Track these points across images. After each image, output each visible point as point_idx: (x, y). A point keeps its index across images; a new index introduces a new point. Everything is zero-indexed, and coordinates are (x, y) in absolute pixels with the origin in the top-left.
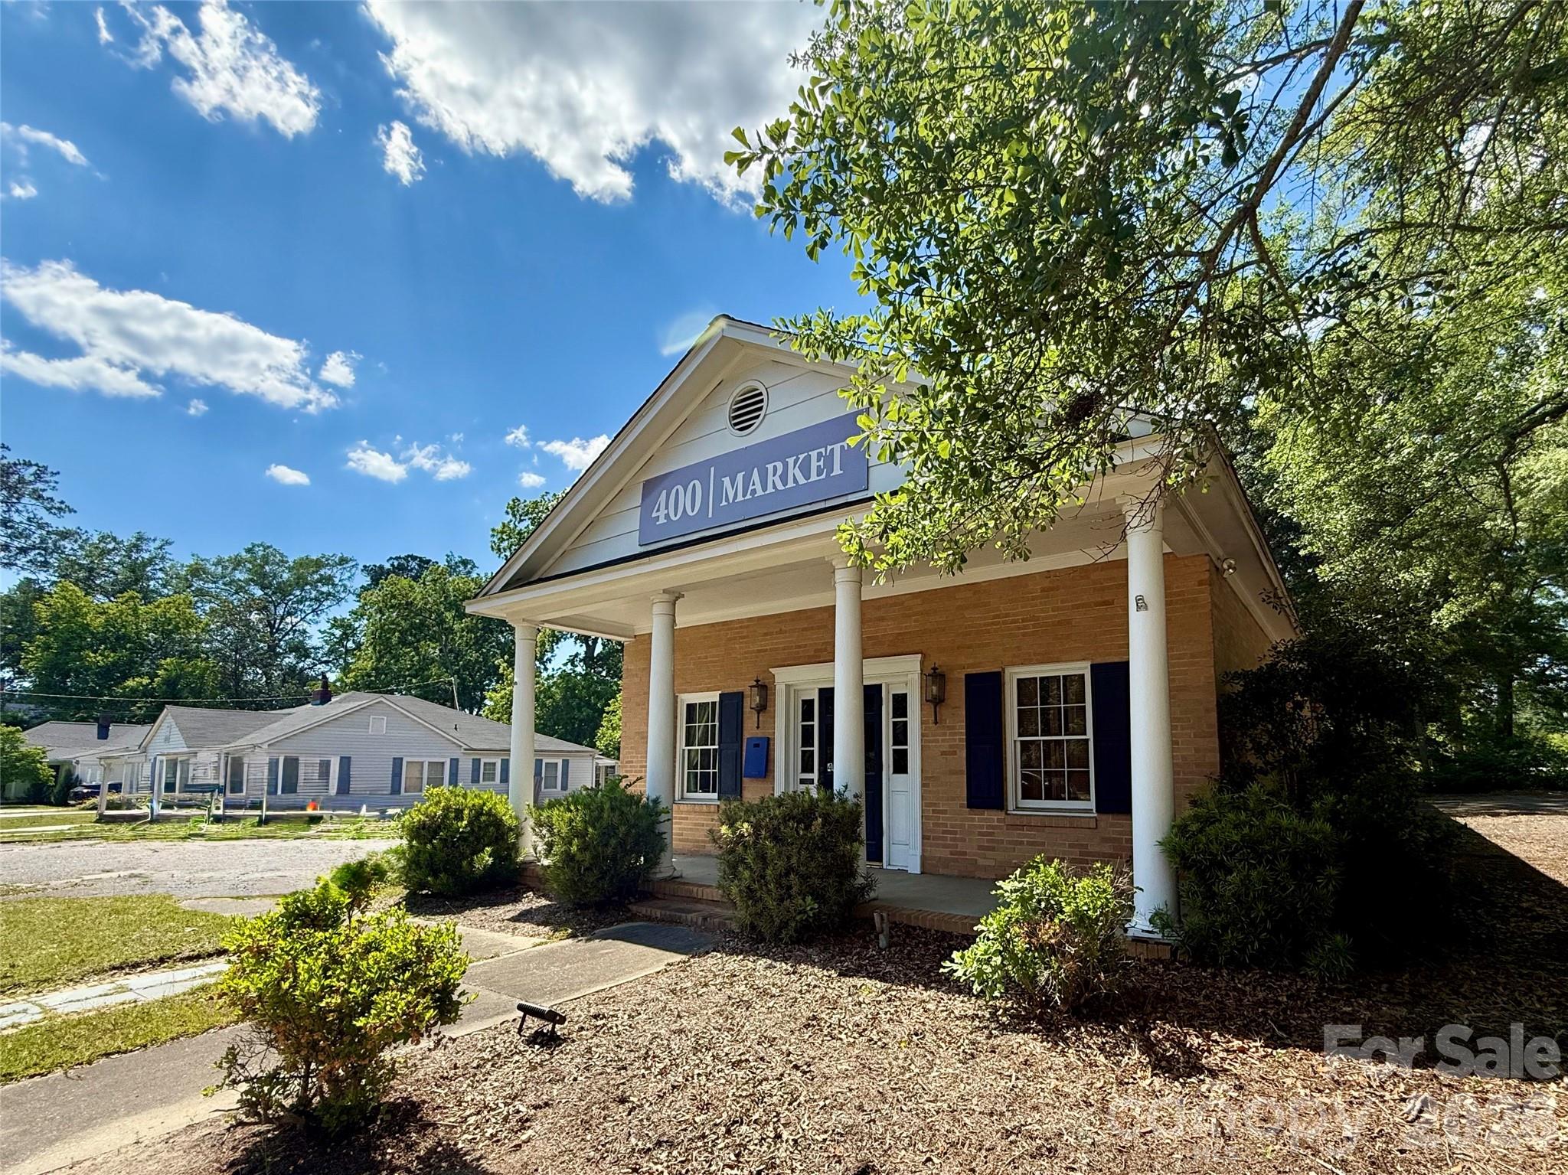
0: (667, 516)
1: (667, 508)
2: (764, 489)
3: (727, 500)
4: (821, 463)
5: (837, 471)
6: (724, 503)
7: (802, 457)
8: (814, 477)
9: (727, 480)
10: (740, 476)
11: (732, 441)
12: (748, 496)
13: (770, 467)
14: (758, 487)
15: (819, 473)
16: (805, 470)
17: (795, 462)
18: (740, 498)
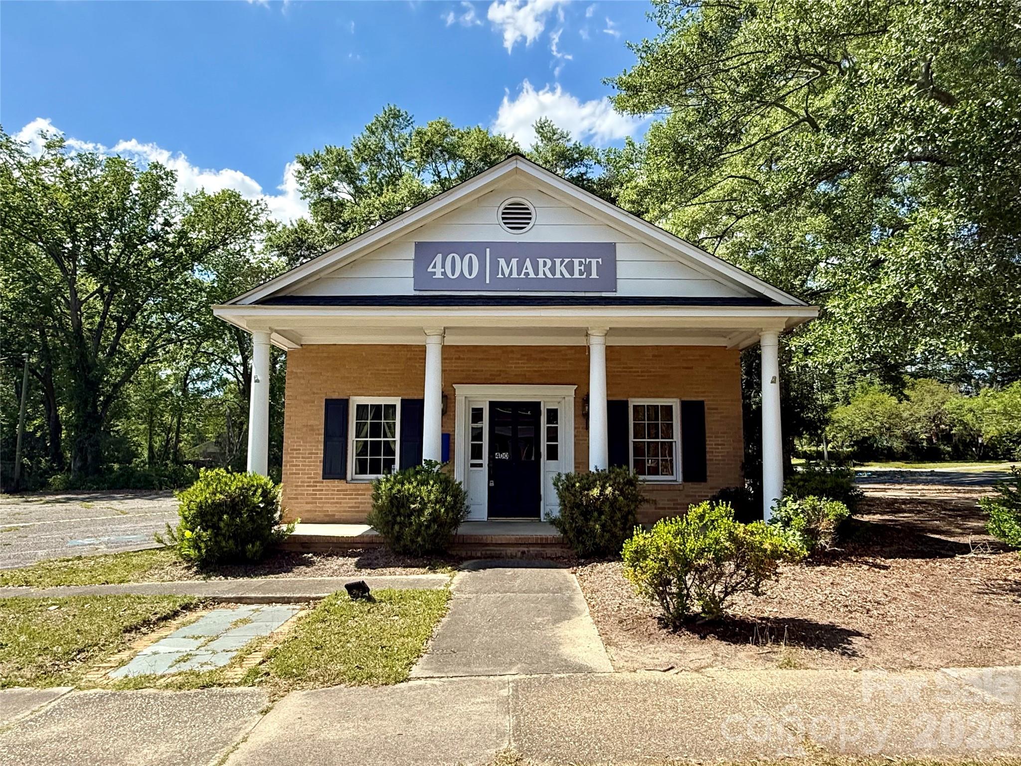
0: (444, 273)
1: (443, 267)
2: (537, 273)
3: (503, 274)
4: (582, 268)
5: (594, 275)
6: (500, 276)
7: (567, 260)
8: (576, 275)
9: (502, 262)
10: (514, 261)
11: (506, 235)
12: (522, 276)
13: (541, 261)
14: (530, 270)
15: (581, 273)
16: (570, 268)
17: (562, 263)
18: (515, 275)
